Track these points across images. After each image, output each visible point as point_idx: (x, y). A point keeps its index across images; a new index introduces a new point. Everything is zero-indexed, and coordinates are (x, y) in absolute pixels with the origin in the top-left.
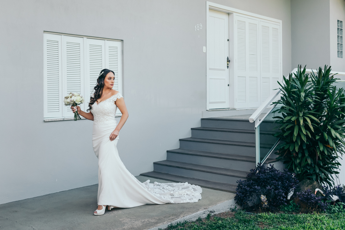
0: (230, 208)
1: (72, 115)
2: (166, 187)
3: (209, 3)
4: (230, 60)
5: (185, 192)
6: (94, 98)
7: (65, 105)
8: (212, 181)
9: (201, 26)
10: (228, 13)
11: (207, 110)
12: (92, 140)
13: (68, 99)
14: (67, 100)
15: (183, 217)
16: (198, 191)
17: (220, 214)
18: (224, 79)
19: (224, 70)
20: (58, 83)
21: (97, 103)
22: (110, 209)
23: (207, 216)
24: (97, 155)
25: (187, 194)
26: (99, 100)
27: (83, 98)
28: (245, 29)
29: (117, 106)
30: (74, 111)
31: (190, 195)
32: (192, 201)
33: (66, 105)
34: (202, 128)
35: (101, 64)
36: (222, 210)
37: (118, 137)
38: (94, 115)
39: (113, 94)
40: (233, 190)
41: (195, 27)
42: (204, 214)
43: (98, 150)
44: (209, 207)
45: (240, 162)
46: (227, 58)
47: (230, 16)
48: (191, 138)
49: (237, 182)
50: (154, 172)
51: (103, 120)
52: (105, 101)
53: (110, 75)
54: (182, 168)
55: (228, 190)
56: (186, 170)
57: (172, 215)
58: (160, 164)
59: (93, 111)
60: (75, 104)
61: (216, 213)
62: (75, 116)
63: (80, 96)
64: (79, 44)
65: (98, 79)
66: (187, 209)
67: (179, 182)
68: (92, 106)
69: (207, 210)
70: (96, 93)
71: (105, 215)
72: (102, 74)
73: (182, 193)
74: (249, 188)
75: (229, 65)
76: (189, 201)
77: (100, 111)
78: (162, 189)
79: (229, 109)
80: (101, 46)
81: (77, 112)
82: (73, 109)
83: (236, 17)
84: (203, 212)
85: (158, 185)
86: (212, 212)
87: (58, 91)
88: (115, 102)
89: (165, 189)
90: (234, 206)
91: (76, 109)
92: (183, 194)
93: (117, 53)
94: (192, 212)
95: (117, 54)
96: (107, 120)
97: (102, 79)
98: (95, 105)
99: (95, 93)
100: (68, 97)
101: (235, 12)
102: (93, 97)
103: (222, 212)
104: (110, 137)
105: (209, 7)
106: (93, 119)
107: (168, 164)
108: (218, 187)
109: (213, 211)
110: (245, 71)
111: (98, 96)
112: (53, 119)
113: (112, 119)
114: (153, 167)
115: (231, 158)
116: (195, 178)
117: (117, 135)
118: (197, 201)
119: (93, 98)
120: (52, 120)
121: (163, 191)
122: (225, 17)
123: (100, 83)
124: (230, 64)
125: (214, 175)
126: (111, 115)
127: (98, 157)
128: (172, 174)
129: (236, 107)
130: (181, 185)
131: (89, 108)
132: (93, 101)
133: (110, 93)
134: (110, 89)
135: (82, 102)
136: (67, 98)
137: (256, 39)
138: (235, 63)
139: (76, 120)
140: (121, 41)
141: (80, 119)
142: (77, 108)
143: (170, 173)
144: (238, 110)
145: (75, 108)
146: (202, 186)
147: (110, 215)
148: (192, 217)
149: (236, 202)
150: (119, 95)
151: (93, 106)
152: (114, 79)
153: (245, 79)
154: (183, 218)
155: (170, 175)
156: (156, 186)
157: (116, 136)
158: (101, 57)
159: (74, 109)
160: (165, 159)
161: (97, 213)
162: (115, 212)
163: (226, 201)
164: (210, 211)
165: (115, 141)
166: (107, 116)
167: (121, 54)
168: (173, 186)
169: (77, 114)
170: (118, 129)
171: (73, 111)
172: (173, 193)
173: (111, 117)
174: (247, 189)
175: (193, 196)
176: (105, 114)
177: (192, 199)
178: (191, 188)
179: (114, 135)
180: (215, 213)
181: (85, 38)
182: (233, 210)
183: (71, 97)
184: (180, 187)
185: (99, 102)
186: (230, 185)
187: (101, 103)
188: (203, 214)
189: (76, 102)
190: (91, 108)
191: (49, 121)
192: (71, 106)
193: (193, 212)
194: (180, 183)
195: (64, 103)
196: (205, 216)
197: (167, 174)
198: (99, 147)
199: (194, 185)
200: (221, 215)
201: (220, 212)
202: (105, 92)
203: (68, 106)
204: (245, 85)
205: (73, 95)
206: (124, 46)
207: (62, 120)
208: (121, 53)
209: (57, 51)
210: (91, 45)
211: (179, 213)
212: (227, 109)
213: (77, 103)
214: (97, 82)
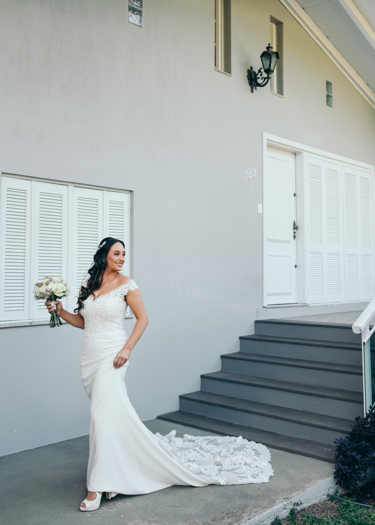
0: (326, 494)
1: (46, 317)
2: (205, 445)
3: (267, 136)
4: (297, 227)
5: (242, 459)
6: (88, 289)
7: (35, 299)
8: (284, 434)
9: (255, 171)
10: (294, 152)
11: (264, 307)
12: (81, 366)
13: (42, 286)
14: (40, 288)
15: (249, 519)
16: (264, 455)
17: (311, 507)
18: (289, 257)
19: (289, 242)
20: (23, 261)
21: (93, 297)
22: (110, 498)
23: (290, 514)
24: (88, 393)
25: (245, 464)
26: (96, 293)
27: (67, 287)
28: (320, 178)
29: (127, 304)
30: (52, 310)
31: (251, 466)
32: (258, 480)
33: (38, 298)
34: (257, 337)
35: (96, 230)
36: (314, 498)
37: (128, 361)
38: (85, 320)
39: (120, 283)
40: (327, 457)
41: (246, 173)
42: (285, 511)
43: (91, 386)
44: (292, 495)
45: (332, 401)
46: (293, 222)
47: (298, 157)
48: (239, 353)
49: (335, 442)
50: (180, 412)
51: (102, 330)
52: (106, 295)
53: (116, 247)
54: (231, 409)
55: (318, 455)
56: (237, 411)
57: (227, 514)
58: (189, 398)
59: (83, 312)
60: (53, 297)
61: (305, 505)
62: (52, 319)
63: (64, 282)
64: (61, 196)
65: (95, 256)
66: (251, 498)
67: (226, 435)
68: (83, 302)
69: (289, 502)
70: (92, 280)
71: (100, 511)
72: (102, 245)
73: (237, 461)
74: (360, 456)
75: (296, 234)
76: (253, 480)
77: (98, 313)
78: (199, 450)
79: (299, 305)
80: (97, 201)
81: (55, 311)
82: (49, 307)
83: (307, 159)
84: (282, 506)
85: (191, 441)
86: (297, 504)
87: (23, 275)
88: (125, 296)
89: (203, 449)
90: (334, 489)
91: (55, 306)
92: (237, 463)
93: (122, 211)
94: (262, 509)
95: (122, 214)
96: (110, 330)
97: (103, 255)
98: (89, 302)
99: (89, 281)
100: (42, 284)
101: (305, 151)
102: (85, 286)
103: (315, 503)
104: (114, 363)
105: (267, 143)
106: (83, 328)
107: (204, 399)
108: (297, 448)
109: (299, 502)
110: (321, 243)
111: (95, 285)
112: (13, 323)
113: (118, 328)
114: (179, 404)
115: (315, 394)
116: (253, 427)
117: (128, 358)
118: (266, 480)
119: (86, 289)
120: (11, 326)
121: (202, 455)
122: (290, 158)
123: (100, 262)
124: (298, 232)
125: (287, 424)
126: (117, 321)
127: (90, 396)
128: (210, 417)
129: (308, 302)
130: (231, 442)
131: (77, 306)
132: (85, 293)
133: (116, 281)
134: (115, 271)
135: (66, 294)
136: (40, 285)
137: (337, 194)
138: (306, 232)
139: (53, 326)
140: (130, 192)
141: (61, 324)
142: (57, 305)
143: (207, 416)
144: (312, 306)
145: (53, 303)
146: (268, 446)
147: (110, 510)
148: (264, 519)
149: (337, 481)
150: (132, 286)
151: (85, 302)
152: (124, 255)
153: (321, 256)
154: (248, 522)
155: (208, 418)
156: (187, 442)
157: (126, 361)
158: (96, 218)
159: (51, 306)
160: (198, 389)
161: (85, 507)
162: (119, 504)
163: (321, 482)
164: (295, 503)
165: (123, 370)
166: (110, 322)
167: (130, 214)
168: (217, 444)
169: (55, 315)
170: (128, 346)
171: (49, 309)
172: (221, 461)
173: (116, 325)
174: (356, 457)
175: (257, 466)
176: (106, 318)
177: (258, 476)
178: (250, 450)
179: (122, 358)
180: (302, 506)
181: (71, 187)
182: (332, 498)
183: (47, 284)
184: (230, 445)
185: (96, 297)
186: (318, 444)
187: (100, 298)
188: (282, 509)
189: (55, 294)
190: (81, 306)
191: (6, 326)
192: (45, 301)
193: (265, 508)
194: (228, 437)
195: (33, 295)
196: (285, 514)
197: (203, 417)
198: (93, 378)
199: (253, 443)
200: (314, 509)
201: (310, 504)
202: (107, 279)
203: (41, 300)
204: (321, 267)
205: (51, 280)
206: (134, 200)
207: (29, 325)
208: (130, 211)
209: (24, 208)
210: (80, 198)
211: (239, 508)
212: (295, 305)
213: (57, 295)
214: (93, 260)
